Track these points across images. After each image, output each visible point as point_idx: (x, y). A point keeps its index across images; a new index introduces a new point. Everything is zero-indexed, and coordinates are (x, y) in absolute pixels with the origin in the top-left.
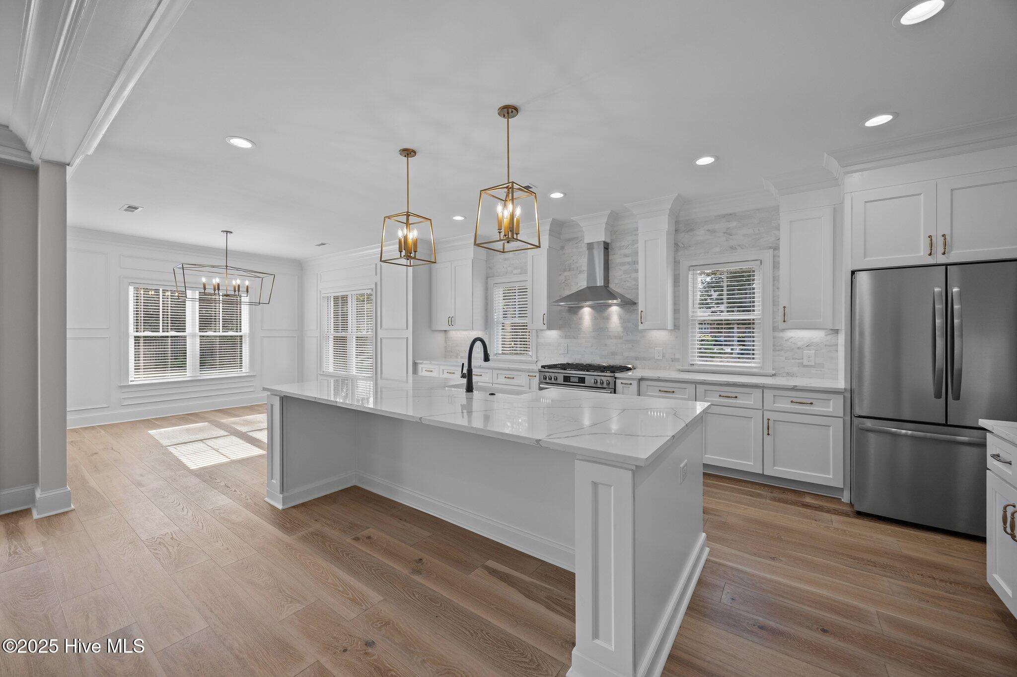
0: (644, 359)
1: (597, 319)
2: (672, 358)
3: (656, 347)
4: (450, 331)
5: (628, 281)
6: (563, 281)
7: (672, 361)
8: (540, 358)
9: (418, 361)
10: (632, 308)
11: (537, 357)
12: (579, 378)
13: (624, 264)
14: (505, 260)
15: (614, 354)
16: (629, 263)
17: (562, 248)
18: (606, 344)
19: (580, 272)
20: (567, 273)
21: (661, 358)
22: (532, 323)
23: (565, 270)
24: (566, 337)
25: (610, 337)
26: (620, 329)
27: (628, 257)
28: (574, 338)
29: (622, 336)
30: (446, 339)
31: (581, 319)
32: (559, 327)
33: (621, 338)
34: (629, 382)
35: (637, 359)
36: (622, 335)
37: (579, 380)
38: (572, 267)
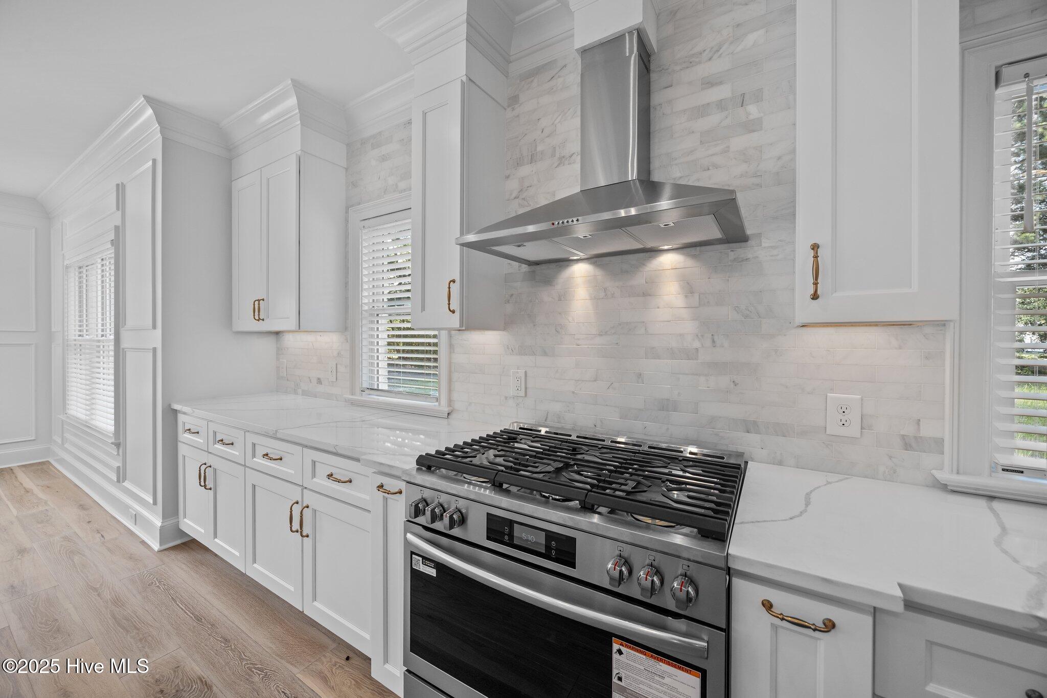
0: (782, 430)
1: (613, 296)
2: (903, 437)
3: (832, 390)
4: (284, 334)
5: (716, 167)
6: (514, 195)
7: (907, 446)
8: (457, 405)
9: (176, 407)
10: (732, 255)
11: (450, 402)
12: (550, 536)
13: (702, 111)
14: (384, 158)
15: (667, 406)
16: (721, 105)
17: (514, 100)
18: (640, 375)
19: (562, 160)
20: (525, 170)
21: (853, 430)
22: (423, 309)
23: (519, 163)
24: (523, 350)
25: (652, 353)
26: (689, 327)
27: (721, 83)
28: (545, 354)
29: (697, 349)
30: (280, 351)
31: (564, 297)
32: (507, 324)
33: (690, 354)
34: (817, 612)
35: (750, 426)
36: (697, 344)
37: (548, 547)
38: (539, 148)
